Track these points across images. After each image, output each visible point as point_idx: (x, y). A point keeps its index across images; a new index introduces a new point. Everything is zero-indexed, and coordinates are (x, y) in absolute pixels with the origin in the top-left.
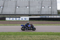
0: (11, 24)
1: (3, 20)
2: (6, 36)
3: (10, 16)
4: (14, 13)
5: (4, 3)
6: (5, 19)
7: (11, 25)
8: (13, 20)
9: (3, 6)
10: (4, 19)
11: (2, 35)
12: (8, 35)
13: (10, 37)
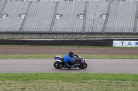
0: (125, 54)
1: (108, 46)
2: (114, 83)
3: (123, 36)
4: (131, 31)
5: (109, 8)
6: (112, 43)
7: (126, 56)
8: (130, 46)
9: (107, 15)
10: (109, 43)
11: (105, 81)
12: (118, 79)
13: (124, 86)
